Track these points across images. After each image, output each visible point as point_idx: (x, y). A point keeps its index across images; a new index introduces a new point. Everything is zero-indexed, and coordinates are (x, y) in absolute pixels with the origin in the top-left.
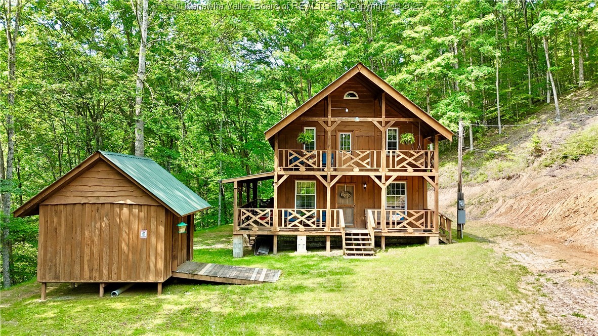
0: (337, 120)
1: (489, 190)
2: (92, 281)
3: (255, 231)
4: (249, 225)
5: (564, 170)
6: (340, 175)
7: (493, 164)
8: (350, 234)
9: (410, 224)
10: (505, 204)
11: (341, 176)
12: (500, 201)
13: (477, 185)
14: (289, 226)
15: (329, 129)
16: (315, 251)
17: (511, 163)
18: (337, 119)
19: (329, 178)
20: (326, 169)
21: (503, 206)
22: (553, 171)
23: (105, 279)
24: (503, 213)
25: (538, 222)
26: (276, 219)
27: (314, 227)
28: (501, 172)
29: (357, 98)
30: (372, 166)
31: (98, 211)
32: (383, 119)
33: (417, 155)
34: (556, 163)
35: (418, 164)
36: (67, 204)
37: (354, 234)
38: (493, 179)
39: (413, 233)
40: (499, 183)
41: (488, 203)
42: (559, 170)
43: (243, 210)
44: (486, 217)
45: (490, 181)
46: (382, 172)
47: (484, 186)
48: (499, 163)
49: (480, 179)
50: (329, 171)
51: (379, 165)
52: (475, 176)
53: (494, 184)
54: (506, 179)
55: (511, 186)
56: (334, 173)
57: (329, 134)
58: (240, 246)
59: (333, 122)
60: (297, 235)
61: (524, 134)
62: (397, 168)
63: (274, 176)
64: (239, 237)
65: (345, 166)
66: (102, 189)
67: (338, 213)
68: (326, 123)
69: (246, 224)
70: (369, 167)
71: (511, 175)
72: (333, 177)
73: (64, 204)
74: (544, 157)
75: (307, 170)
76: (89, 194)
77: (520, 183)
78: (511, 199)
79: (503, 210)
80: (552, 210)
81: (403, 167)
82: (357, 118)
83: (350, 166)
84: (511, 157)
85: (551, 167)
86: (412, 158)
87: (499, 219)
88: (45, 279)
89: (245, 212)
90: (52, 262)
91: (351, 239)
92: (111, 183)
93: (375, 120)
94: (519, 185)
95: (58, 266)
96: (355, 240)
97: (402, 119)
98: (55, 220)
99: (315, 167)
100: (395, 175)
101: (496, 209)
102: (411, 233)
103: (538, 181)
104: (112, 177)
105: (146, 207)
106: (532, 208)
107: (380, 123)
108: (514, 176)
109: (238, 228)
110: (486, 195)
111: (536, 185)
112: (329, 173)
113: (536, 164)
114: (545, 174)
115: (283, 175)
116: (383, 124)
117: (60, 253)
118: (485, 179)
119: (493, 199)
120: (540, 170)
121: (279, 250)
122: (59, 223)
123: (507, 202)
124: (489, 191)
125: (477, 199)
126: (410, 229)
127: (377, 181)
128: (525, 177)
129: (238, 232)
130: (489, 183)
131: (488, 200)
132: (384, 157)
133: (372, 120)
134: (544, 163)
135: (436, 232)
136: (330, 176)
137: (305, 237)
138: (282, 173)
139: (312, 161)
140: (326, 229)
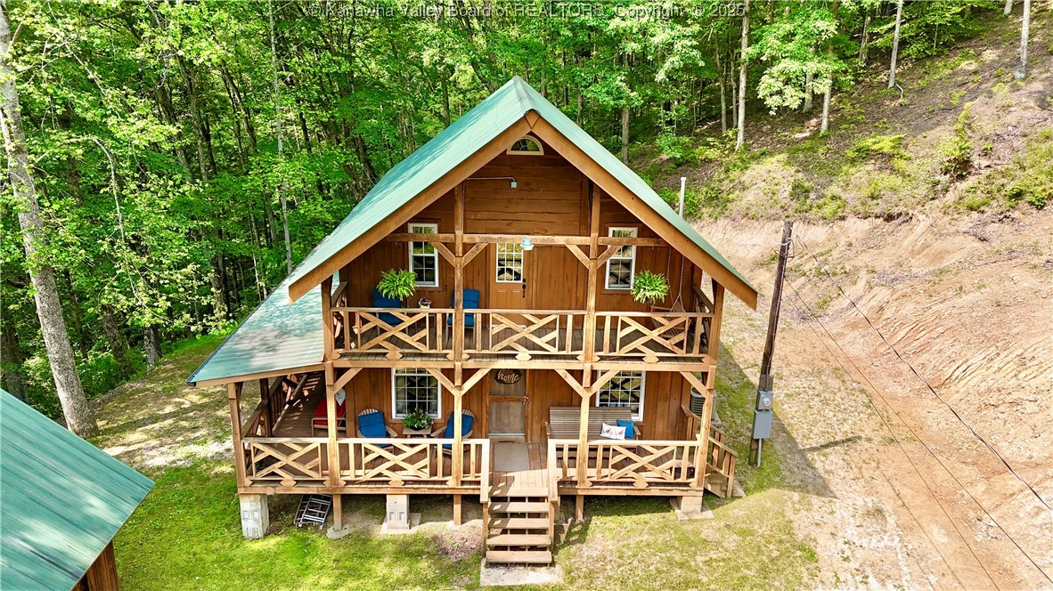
0: (478, 240)
1: (843, 241)
3: (289, 488)
4: (273, 474)
5: (1007, 228)
6: (484, 368)
7: (863, 175)
8: (504, 500)
10: (869, 296)
11: (488, 371)
12: (862, 282)
13: (821, 222)
14: (367, 477)
15: (459, 262)
17: (896, 181)
18: (477, 238)
19: (458, 373)
20: (450, 355)
21: (864, 301)
22: (985, 224)
24: (860, 321)
27: (425, 476)
28: (875, 201)
29: (541, 153)
32: (592, 239)
33: (669, 325)
34: (994, 204)
35: (670, 344)
37: (515, 500)
38: (856, 214)
39: (648, 488)
40: (865, 225)
41: (834, 279)
42: (996, 226)
43: (255, 443)
44: (827, 320)
45: (848, 219)
46: (585, 362)
47: (836, 229)
48: (875, 175)
49: (827, 210)
50: (459, 360)
53: (856, 228)
54: (882, 219)
55: (890, 239)
56: (471, 364)
57: (459, 274)
58: (257, 515)
59: (466, 247)
60: (385, 495)
62: (622, 353)
63: (324, 372)
64: (252, 498)
65: (498, 347)
67: (479, 447)
68: (451, 246)
70: (554, 351)
71: (895, 211)
72: (468, 373)
74: (971, 181)
75: (404, 357)
77: (911, 238)
78: (884, 287)
79: (864, 309)
80: (964, 367)
83: (508, 348)
84: (902, 164)
85: (983, 212)
86: (658, 332)
87: (852, 335)
89: (260, 447)
91: (504, 515)
93: (573, 243)
94: (906, 241)
96: (516, 515)
99: (425, 349)
100: (616, 367)
101: (850, 300)
102: (643, 490)
103: (946, 244)
106: (924, 337)
108: (900, 215)
109: (248, 481)
110: (835, 254)
111: (940, 256)
112: (458, 364)
113: (951, 197)
114: (964, 230)
115: (348, 369)
116: (593, 253)
118: (840, 212)
119: (847, 270)
120: (956, 216)
123: (876, 290)
124: (843, 243)
125: (816, 263)
126: (641, 482)
127: (571, 381)
128: (922, 223)
129: (249, 488)
130: (846, 222)
131: (838, 271)
132: (591, 329)
133: (566, 241)
134: (970, 199)
135: (698, 489)
136: (461, 371)
137: (406, 497)
138: (344, 363)
139: (418, 336)
140: (452, 482)
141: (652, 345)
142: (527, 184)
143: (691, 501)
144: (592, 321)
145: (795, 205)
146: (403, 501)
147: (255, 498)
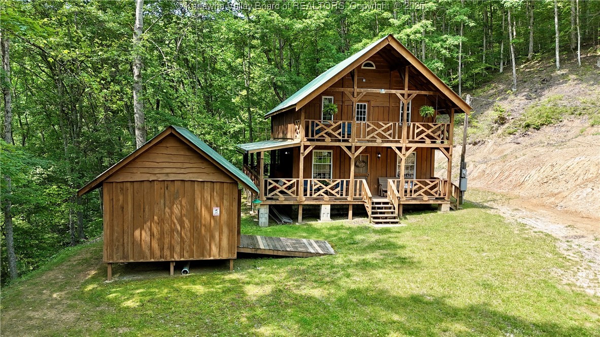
0: (362, 91)
2: (163, 260)
3: (282, 201)
4: (275, 195)
5: (526, 138)
6: (364, 146)
7: (459, 130)
9: (426, 193)
10: (476, 169)
12: (471, 166)
14: (314, 196)
15: (355, 100)
16: (338, 219)
17: (475, 130)
18: (362, 90)
19: (353, 149)
20: (350, 140)
21: (475, 171)
22: (517, 138)
23: (177, 258)
25: (516, 187)
26: (301, 189)
27: (338, 196)
29: (374, 68)
30: (394, 137)
31: (167, 189)
32: (406, 91)
33: (434, 128)
34: (519, 131)
35: (435, 136)
36: (133, 182)
38: (460, 144)
39: (429, 200)
42: (522, 138)
43: (269, 180)
45: (457, 147)
46: (403, 143)
50: (353, 142)
51: (400, 137)
54: (472, 145)
55: (477, 151)
56: (358, 144)
57: (355, 105)
58: (266, 216)
59: (358, 94)
60: (321, 205)
62: (416, 139)
63: (300, 147)
64: (265, 206)
65: (369, 137)
66: (171, 165)
67: (361, 182)
68: (352, 93)
69: (272, 194)
70: (391, 139)
71: (477, 140)
72: (357, 148)
73: (130, 182)
74: (506, 125)
75: (332, 141)
76: (157, 171)
77: (487, 149)
78: (482, 165)
80: (529, 176)
81: (422, 138)
82: (383, 90)
83: (373, 137)
84: (476, 124)
85: (515, 134)
86: (430, 130)
87: (474, 182)
88: (113, 259)
89: (272, 182)
90: (119, 241)
92: (181, 159)
93: (398, 93)
95: (126, 245)
97: (423, 92)
98: (121, 198)
99: (340, 138)
100: (414, 146)
102: (426, 201)
103: (504, 147)
104: (182, 153)
105: (218, 184)
106: (507, 174)
108: (479, 142)
109: (264, 198)
111: (502, 151)
112: (353, 144)
113: (500, 132)
114: (510, 141)
115: (309, 146)
116: (406, 96)
117: (128, 233)
120: (504, 138)
121: (303, 218)
122: (125, 201)
123: (479, 166)
126: (426, 198)
127: (397, 151)
128: (490, 143)
129: (265, 202)
132: (405, 129)
133: (396, 92)
134: (508, 131)
135: (448, 201)
136: (354, 147)
137: (330, 205)
138: (308, 143)
139: (338, 132)
140: (349, 198)
141: (428, 136)
142: (369, 80)
143: (445, 207)
144: (405, 125)
146: (329, 207)
147: (267, 207)
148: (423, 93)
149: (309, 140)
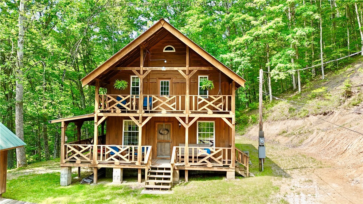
0: (148, 69)
1: (308, 123)
3: (78, 164)
4: (73, 158)
7: (314, 103)
8: (156, 169)
9: (210, 160)
10: (317, 136)
11: (151, 117)
12: (315, 133)
13: (300, 118)
14: (107, 161)
15: (142, 77)
19: (141, 118)
20: (138, 111)
21: (316, 138)
22: (359, 109)
24: (315, 144)
25: (338, 155)
27: (128, 161)
28: (319, 109)
29: (174, 51)
30: (178, 109)
32: (187, 68)
33: (216, 99)
34: (362, 103)
35: (217, 107)
37: (160, 169)
38: (312, 114)
39: (213, 167)
40: (317, 117)
41: (306, 134)
43: (68, 146)
44: (302, 146)
45: (310, 116)
46: (186, 114)
47: (306, 120)
48: (319, 102)
49: (302, 115)
50: (141, 113)
51: (183, 108)
52: (299, 112)
53: (313, 119)
54: (322, 115)
55: (326, 120)
56: (145, 115)
58: (66, 176)
60: (113, 168)
61: (341, 79)
62: (199, 110)
63: (94, 117)
64: (65, 168)
65: (155, 108)
67: (147, 149)
68: (138, 71)
69: (71, 157)
70: (175, 110)
71: (327, 111)
72: (144, 118)
74: (353, 98)
75: (122, 112)
77: (333, 118)
78: (323, 132)
79: (315, 141)
80: (351, 145)
81: (204, 109)
82: (164, 67)
83: (159, 109)
84: (328, 98)
85: (358, 106)
86: (212, 102)
89: (70, 147)
91: (155, 174)
93: (180, 69)
94: (332, 120)
96: (159, 174)
99: (129, 109)
100: (197, 116)
101: (310, 139)
102: (211, 168)
106: (336, 141)
107: (184, 71)
109: (64, 161)
110: (306, 127)
112: (141, 115)
113: (346, 103)
114: (353, 112)
115: (102, 117)
116: (187, 73)
118: (307, 114)
119: (310, 131)
120: (349, 109)
121: (98, 180)
125: (298, 131)
126: (210, 165)
127: (181, 121)
128: (337, 113)
129: (65, 164)
130: (309, 118)
131: (306, 132)
132: (188, 101)
133: (178, 69)
134: (353, 103)
135: (233, 168)
136: (141, 117)
137: (120, 169)
138: (101, 114)
139: (127, 104)
140: (137, 163)
142: (170, 61)
143: (231, 174)
144: (188, 98)
145: (290, 114)
146: (119, 171)
147: (66, 169)
148: (203, 68)
149: (102, 112)
